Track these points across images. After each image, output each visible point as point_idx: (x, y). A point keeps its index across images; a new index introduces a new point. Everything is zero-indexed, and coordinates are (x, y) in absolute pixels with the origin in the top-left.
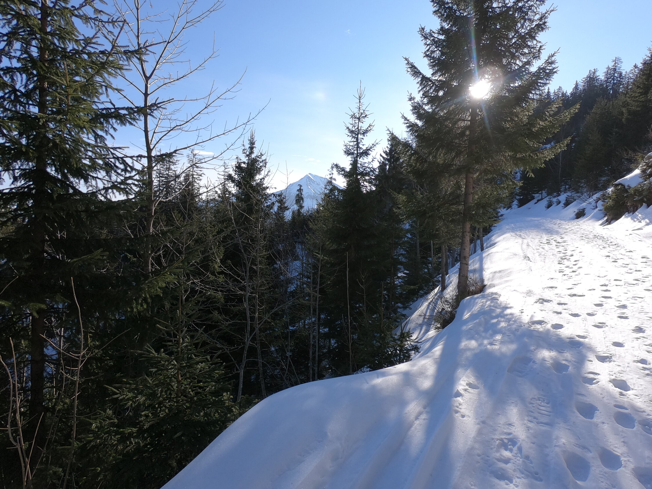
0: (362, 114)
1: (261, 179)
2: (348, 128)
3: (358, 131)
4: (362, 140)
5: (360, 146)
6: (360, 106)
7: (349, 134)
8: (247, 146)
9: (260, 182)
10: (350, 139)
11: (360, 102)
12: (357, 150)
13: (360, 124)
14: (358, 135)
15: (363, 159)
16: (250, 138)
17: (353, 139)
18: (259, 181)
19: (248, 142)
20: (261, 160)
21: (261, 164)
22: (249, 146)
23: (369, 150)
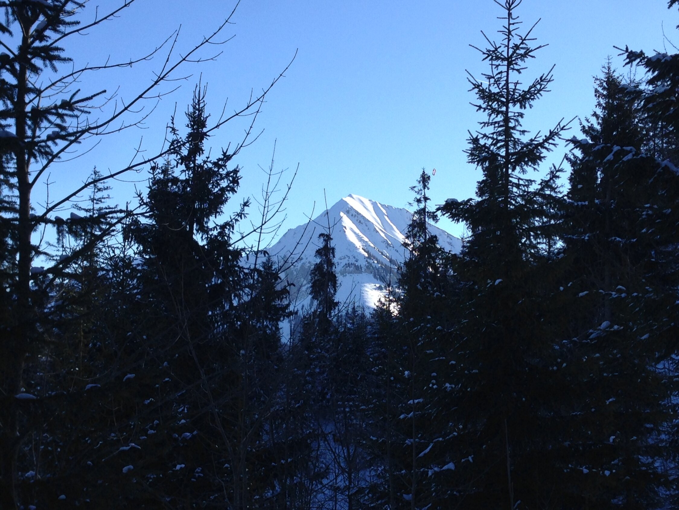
0: (517, 47)
1: (223, 227)
2: (477, 86)
3: (508, 92)
4: (520, 119)
5: (516, 135)
6: (512, 28)
7: (481, 102)
8: (184, 132)
9: (219, 234)
10: (484, 116)
11: (510, 14)
12: (506, 146)
13: (513, 76)
14: (506, 104)
15: (524, 171)
16: (191, 110)
17: (493, 116)
18: (215, 233)
19: (187, 121)
20: (223, 172)
21: (224, 184)
22: (189, 130)
23: (541, 145)
